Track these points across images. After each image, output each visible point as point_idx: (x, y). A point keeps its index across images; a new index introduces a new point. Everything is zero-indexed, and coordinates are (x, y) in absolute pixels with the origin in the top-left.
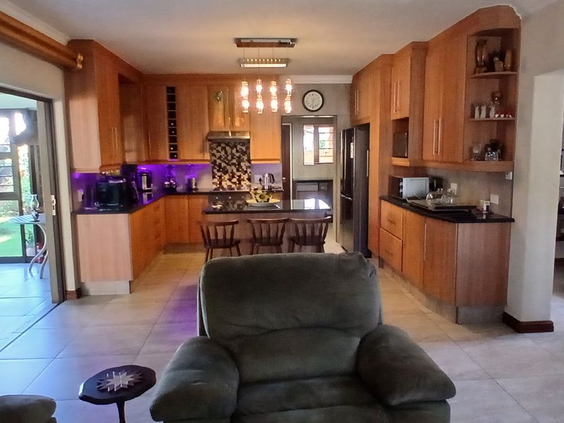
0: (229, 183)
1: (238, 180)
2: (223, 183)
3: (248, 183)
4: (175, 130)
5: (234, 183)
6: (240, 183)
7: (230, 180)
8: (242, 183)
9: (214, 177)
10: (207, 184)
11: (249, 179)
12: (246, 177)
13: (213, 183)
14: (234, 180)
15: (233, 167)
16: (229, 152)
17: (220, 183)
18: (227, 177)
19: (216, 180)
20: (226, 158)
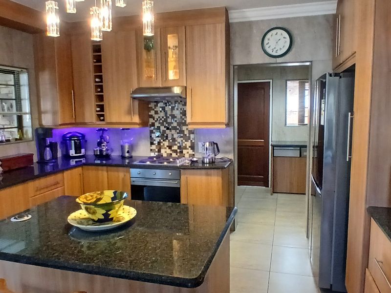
0: (169, 151)
1: (179, 147)
2: (163, 151)
3: (191, 152)
4: (101, 87)
5: (175, 151)
6: (181, 152)
7: (170, 147)
8: (185, 151)
9: (152, 144)
10: (144, 151)
11: (192, 147)
12: (188, 144)
13: (151, 150)
14: (175, 148)
15: (173, 132)
16: (169, 113)
17: (159, 151)
18: (166, 143)
19: (154, 147)
20: (166, 120)
